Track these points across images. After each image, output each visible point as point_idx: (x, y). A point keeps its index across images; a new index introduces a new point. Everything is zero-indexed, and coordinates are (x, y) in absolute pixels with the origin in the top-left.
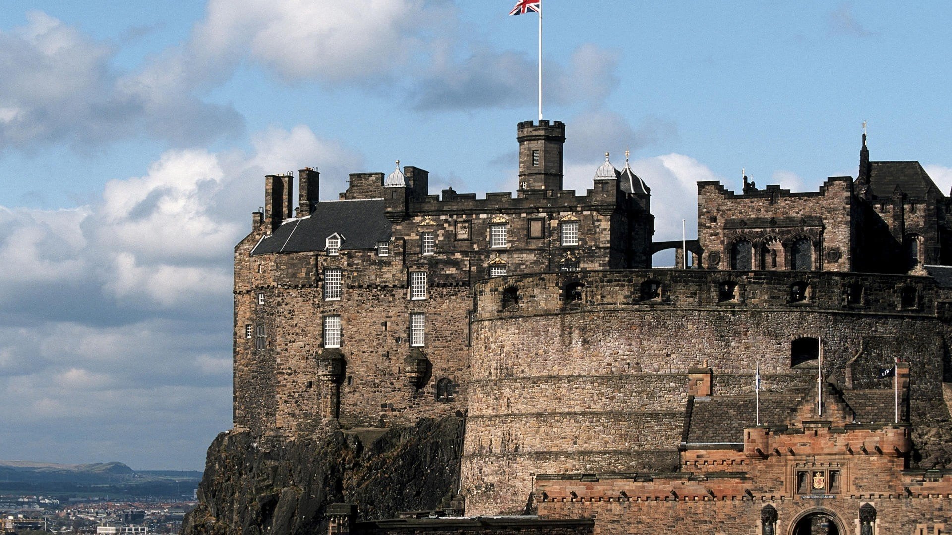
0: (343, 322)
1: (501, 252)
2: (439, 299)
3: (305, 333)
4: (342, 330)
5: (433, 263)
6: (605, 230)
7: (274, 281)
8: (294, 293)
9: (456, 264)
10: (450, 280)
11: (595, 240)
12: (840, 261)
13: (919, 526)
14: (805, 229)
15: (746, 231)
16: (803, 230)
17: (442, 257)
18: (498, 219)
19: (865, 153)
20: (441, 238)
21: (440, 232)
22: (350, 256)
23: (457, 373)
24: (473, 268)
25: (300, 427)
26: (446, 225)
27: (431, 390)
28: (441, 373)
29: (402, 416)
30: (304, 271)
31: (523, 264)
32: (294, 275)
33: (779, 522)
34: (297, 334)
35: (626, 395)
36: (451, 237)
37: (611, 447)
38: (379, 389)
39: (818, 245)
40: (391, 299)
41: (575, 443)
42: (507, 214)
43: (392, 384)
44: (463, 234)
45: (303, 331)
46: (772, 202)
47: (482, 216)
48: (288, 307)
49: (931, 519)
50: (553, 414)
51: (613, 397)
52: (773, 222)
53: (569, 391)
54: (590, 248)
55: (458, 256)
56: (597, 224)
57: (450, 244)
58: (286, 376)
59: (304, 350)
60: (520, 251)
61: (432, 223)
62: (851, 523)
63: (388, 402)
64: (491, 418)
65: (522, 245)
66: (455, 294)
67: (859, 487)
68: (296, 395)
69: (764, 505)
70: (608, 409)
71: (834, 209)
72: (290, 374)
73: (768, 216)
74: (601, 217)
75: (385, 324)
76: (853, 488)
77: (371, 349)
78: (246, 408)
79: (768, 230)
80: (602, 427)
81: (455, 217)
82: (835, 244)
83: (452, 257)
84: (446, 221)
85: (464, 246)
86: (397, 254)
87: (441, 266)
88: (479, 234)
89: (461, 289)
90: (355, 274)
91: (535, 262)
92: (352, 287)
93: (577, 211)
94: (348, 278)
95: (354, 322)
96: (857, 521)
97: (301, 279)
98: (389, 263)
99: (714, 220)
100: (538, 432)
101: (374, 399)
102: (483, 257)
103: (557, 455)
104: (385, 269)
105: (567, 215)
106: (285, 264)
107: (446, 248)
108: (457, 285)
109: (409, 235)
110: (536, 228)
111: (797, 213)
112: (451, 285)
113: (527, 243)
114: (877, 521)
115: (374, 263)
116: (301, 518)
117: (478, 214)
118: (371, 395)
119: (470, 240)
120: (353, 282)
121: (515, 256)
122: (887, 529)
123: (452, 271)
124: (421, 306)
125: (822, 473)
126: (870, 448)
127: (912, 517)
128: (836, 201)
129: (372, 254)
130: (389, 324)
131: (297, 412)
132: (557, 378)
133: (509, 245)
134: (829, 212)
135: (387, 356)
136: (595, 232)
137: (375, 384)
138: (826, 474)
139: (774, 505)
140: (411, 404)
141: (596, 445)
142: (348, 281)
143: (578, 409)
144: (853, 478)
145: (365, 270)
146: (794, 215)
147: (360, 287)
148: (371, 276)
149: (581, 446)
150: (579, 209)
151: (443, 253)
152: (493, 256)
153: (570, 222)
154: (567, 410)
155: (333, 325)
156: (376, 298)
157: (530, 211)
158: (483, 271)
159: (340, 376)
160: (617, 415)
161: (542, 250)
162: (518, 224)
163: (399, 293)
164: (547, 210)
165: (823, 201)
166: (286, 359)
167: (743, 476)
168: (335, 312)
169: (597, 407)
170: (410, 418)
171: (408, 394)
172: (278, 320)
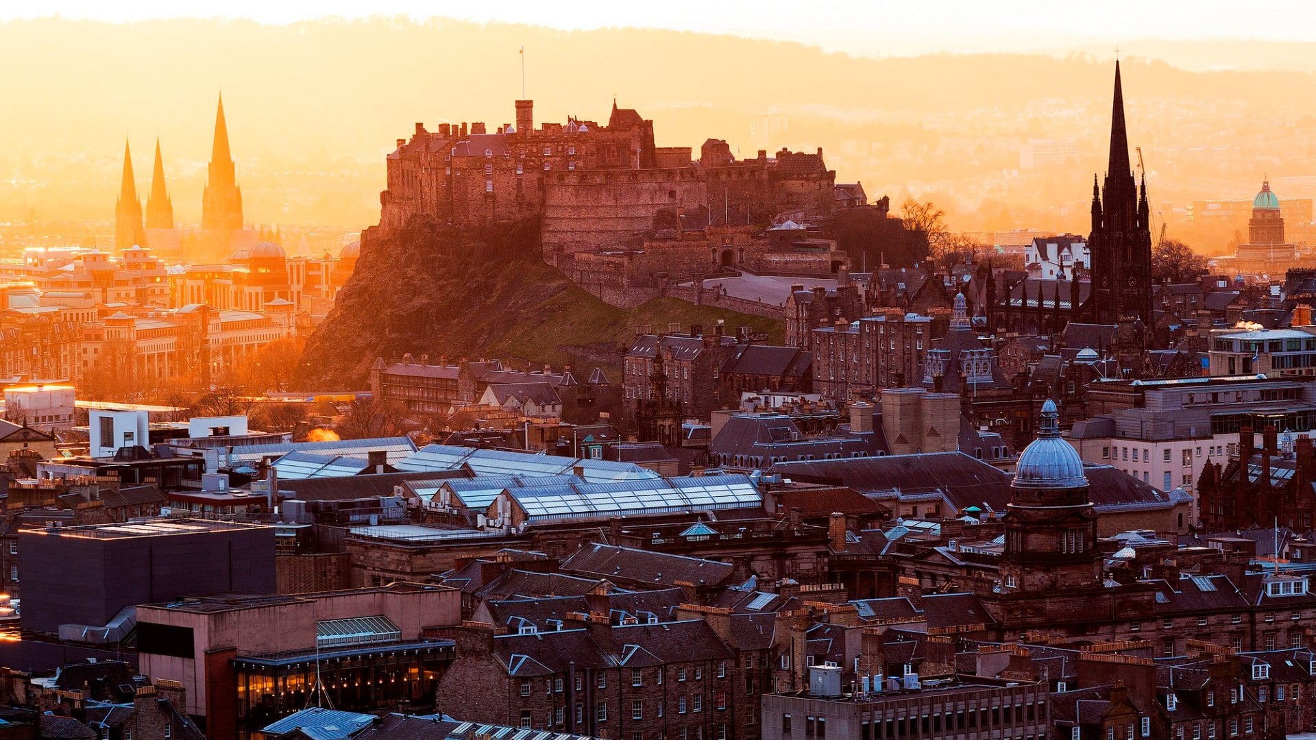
0: (494, 182)
1: (548, 157)
2: (527, 174)
3: (479, 186)
4: (493, 185)
5: (525, 161)
6: (584, 149)
7: (466, 166)
8: (475, 171)
9: (533, 161)
10: (532, 167)
11: (581, 153)
13: (755, 253)
14: (625, 143)
15: (605, 144)
17: (528, 158)
18: (547, 145)
19: (615, 106)
20: (527, 151)
21: (527, 149)
22: (496, 158)
23: (534, 201)
24: (539, 163)
25: (479, 221)
26: (529, 147)
27: (525, 207)
28: (529, 200)
29: (515, 216)
30: (479, 163)
31: (556, 161)
32: (475, 165)
33: (717, 253)
34: (476, 186)
35: (628, 211)
36: (531, 151)
37: (625, 229)
38: (507, 206)
39: (629, 150)
40: (511, 174)
41: (613, 228)
42: (550, 143)
43: (512, 204)
44: (535, 150)
46: (613, 133)
48: (473, 176)
49: (759, 251)
50: (605, 218)
51: (624, 212)
52: (614, 141)
53: (610, 210)
54: (579, 155)
55: (534, 158)
56: (581, 147)
57: (530, 154)
58: (473, 202)
59: (479, 192)
60: (555, 156)
61: (524, 146)
62: (737, 253)
63: (510, 211)
64: (577, 219)
65: (555, 154)
66: (533, 172)
68: (477, 209)
69: (713, 248)
70: (623, 216)
71: (635, 136)
73: (611, 138)
74: (582, 145)
76: (738, 243)
77: (504, 192)
79: (612, 143)
80: (621, 222)
81: (532, 144)
83: (532, 159)
84: (529, 145)
86: (513, 157)
87: (528, 162)
88: (540, 150)
90: (498, 165)
91: (560, 161)
92: (498, 169)
93: (574, 143)
94: (496, 166)
95: (498, 182)
96: (739, 253)
97: (477, 166)
98: (510, 161)
99: (592, 139)
100: (599, 224)
101: (506, 210)
102: (542, 159)
103: (607, 232)
104: (509, 163)
105: (571, 144)
106: (472, 161)
108: (534, 169)
109: (516, 151)
110: (560, 148)
112: (532, 169)
113: (557, 154)
114: (744, 252)
115: (505, 161)
116: (487, 254)
117: (539, 143)
119: (538, 153)
121: (553, 158)
122: (747, 254)
123: (532, 164)
124: (521, 176)
125: (728, 239)
126: (742, 231)
128: (635, 133)
129: (504, 157)
130: (510, 183)
131: (477, 215)
132: (606, 206)
133: (551, 154)
134: (633, 137)
135: (510, 194)
136: (580, 150)
138: (730, 239)
139: (716, 248)
140: (518, 212)
141: (619, 228)
143: (613, 216)
144: (737, 240)
145: (501, 163)
147: (500, 169)
148: (504, 165)
149: (615, 228)
152: (546, 158)
153: (572, 146)
154: (609, 217)
155: (489, 184)
156: (505, 173)
157: (558, 142)
158: (542, 164)
159: (494, 202)
160: (625, 218)
161: (563, 156)
162: (554, 147)
163: (513, 171)
164: (564, 142)
165: (630, 133)
166: (472, 196)
167: (708, 240)
168: (490, 179)
169: (620, 216)
170: (519, 216)
171: (517, 208)
172: (469, 181)
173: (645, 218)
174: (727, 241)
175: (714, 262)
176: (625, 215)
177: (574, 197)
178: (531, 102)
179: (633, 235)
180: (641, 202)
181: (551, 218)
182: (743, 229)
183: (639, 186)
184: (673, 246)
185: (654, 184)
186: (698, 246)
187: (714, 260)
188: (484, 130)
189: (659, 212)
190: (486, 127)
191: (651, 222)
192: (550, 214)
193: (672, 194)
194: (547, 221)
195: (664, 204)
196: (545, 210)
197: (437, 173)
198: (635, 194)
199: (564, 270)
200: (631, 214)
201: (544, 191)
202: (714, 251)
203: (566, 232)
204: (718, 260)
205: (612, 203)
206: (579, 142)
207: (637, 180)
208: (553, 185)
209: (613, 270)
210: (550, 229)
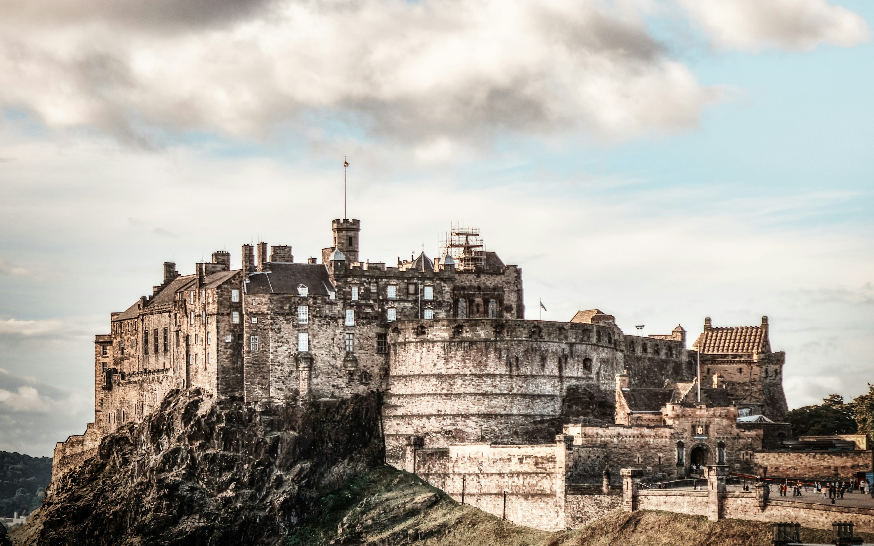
0: (310, 337)
1: (394, 301)
2: (361, 326)
3: (288, 342)
4: (309, 341)
5: (358, 305)
6: (447, 292)
7: (268, 310)
8: (281, 318)
9: (371, 306)
10: (369, 316)
11: (442, 297)
12: (513, 312)
13: (742, 452)
14: (496, 293)
15: (466, 292)
16: (494, 294)
17: (363, 302)
18: (392, 283)
20: (362, 291)
21: (362, 288)
22: (314, 298)
23: (371, 369)
24: (380, 310)
25: (286, 397)
26: (365, 284)
27: (357, 377)
28: (363, 368)
29: (343, 392)
30: (288, 305)
31: (406, 309)
32: (282, 308)
33: (685, 449)
34: (283, 342)
35: (527, 385)
36: (368, 290)
37: (522, 412)
38: (331, 376)
39: (501, 302)
40: (336, 325)
41: (505, 410)
42: (398, 280)
43: (337, 373)
44: (374, 289)
45: (287, 341)
46: (478, 277)
47: (384, 280)
48: (277, 326)
49: (747, 449)
50: (492, 394)
51: (522, 386)
52: (479, 288)
53: (500, 382)
54: (440, 301)
55: (372, 302)
56: (443, 288)
57: (367, 295)
58: (276, 367)
59: (287, 352)
60: (404, 301)
61: (358, 282)
62: (715, 451)
63: (335, 384)
64: (446, 395)
65: (404, 298)
66: (370, 324)
67: (718, 433)
68: (283, 378)
69: (678, 441)
70: (519, 392)
71: (510, 283)
72: (279, 366)
73: (476, 284)
74: (445, 285)
75: (333, 339)
76: (716, 433)
77: (326, 353)
78: (226, 384)
79: (477, 292)
80: (517, 402)
81: (370, 280)
82: (510, 303)
83: (369, 302)
84: (365, 281)
85: (375, 297)
86: (340, 299)
87: (363, 307)
88: (382, 290)
89: (373, 321)
90: (318, 309)
91: (412, 308)
92: (316, 317)
93: (433, 281)
94: (314, 311)
95: (317, 337)
96: (717, 449)
97: (285, 310)
98: (336, 304)
100: (483, 403)
101: (328, 382)
102: (385, 303)
103: (496, 416)
104: (334, 307)
105: (428, 282)
106: (276, 301)
107: (365, 296)
108: (372, 319)
109: (345, 288)
110: (412, 288)
111: (491, 284)
112: (369, 318)
113: (408, 297)
114: (725, 449)
115: (328, 303)
116: (300, 449)
117: (381, 279)
118: (327, 380)
119: (378, 294)
120: (317, 313)
121: (401, 304)
122: (729, 453)
123: (369, 310)
124: (352, 330)
125: (702, 426)
126: (723, 415)
127: (739, 447)
128: (510, 278)
129: (327, 298)
130: (335, 339)
131: (284, 388)
132: (494, 375)
133: (398, 297)
134: (507, 284)
135: (334, 357)
136: (442, 293)
137: (328, 373)
138: (704, 427)
139: (682, 441)
140: (347, 385)
141: (515, 411)
142: (314, 313)
143: (505, 392)
144: (716, 428)
145: (323, 307)
146: (489, 285)
147: (321, 317)
148: (326, 311)
149: (508, 411)
150: (435, 279)
151: (364, 299)
152: (390, 303)
153: (429, 286)
154: (499, 392)
155: (303, 339)
156: (328, 323)
157: (409, 279)
158: (384, 312)
159: (310, 368)
160: (524, 396)
161: (415, 301)
162: (403, 286)
163: (340, 321)
164: (418, 279)
165: (504, 278)
166: (276, 357)
167: (670, 427)
168: (305, 331)
169: (515, 391)
170: (347, 393)
171: (346, 380)
172: (271, 333)
173: (552, 397)
174: (700, 430)
175: (680, 463)
176: (523, 391)
177: (443, 361)
178: (356, 222)
179: (535, 423)
180: (547, 372)
181: (400, 396)
182: (724, 412)
183: (543, 346)
184: (619, 435)
185: (563, 346)
186: (656, 436)
187: (680, 459)
188: (291, 258)
189: (569, 389)
190: (293, 253)
191: (558, 404)
192: (397, 388)
193: (587, 363)
194: (393, 401)
195: (577, 378)
196: (388, 385)
197: (218, 322)
198: (538, 358)
199: (427, 475)
200: (532, 389)
201: (387, 355)
202: (681, 445)
203: (429, 417)
204: (685, 460)
205: (503, 370)
206: (441, 279)
207: (541, 337)
208: (405, 344)
209: (532, 468)
210: (400, 412)
